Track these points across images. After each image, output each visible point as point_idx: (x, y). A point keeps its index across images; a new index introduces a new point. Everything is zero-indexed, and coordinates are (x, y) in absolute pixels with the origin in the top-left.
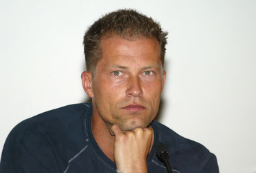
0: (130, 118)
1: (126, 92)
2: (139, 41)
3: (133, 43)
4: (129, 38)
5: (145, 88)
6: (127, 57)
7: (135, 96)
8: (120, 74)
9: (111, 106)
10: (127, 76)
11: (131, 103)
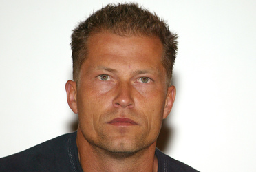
0: (118, 137)
1: (113, 101)
2: (133, 38)
3: (126, 40)
4: (121, 33)
5: (139, 98)
6: (116, 57)
7: (124, 106)
8: (109, 79)
9: (95, 120)
10: (115, 82)
11: (118, 115)
